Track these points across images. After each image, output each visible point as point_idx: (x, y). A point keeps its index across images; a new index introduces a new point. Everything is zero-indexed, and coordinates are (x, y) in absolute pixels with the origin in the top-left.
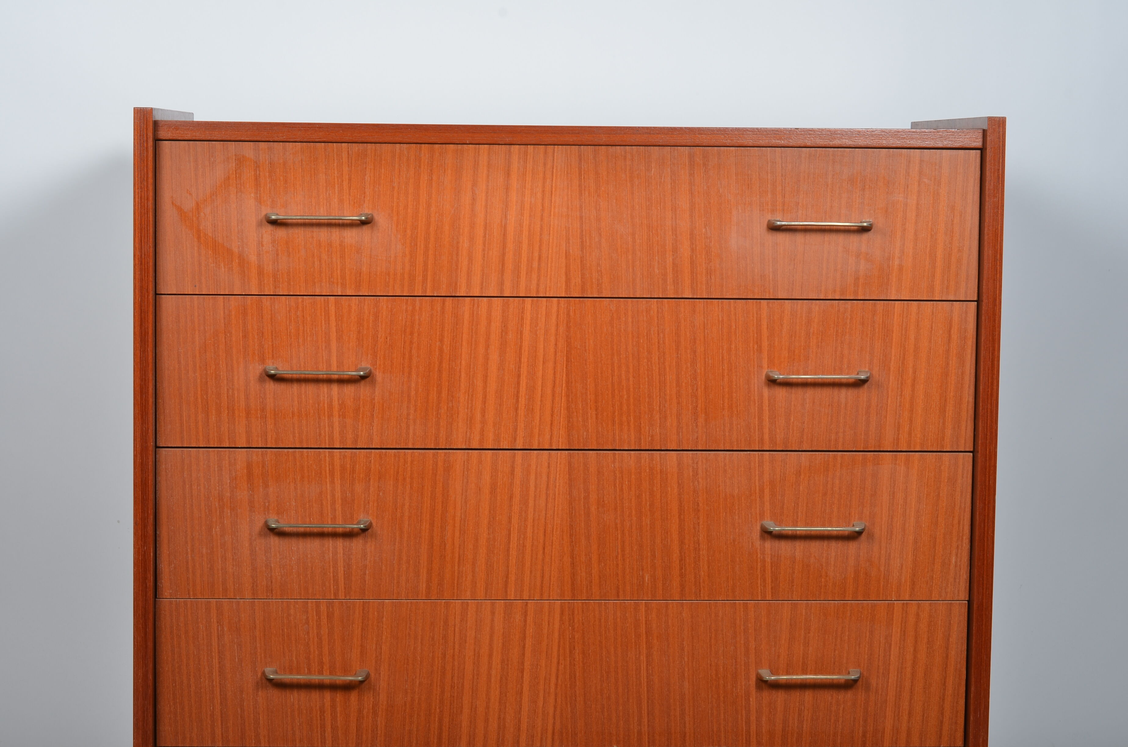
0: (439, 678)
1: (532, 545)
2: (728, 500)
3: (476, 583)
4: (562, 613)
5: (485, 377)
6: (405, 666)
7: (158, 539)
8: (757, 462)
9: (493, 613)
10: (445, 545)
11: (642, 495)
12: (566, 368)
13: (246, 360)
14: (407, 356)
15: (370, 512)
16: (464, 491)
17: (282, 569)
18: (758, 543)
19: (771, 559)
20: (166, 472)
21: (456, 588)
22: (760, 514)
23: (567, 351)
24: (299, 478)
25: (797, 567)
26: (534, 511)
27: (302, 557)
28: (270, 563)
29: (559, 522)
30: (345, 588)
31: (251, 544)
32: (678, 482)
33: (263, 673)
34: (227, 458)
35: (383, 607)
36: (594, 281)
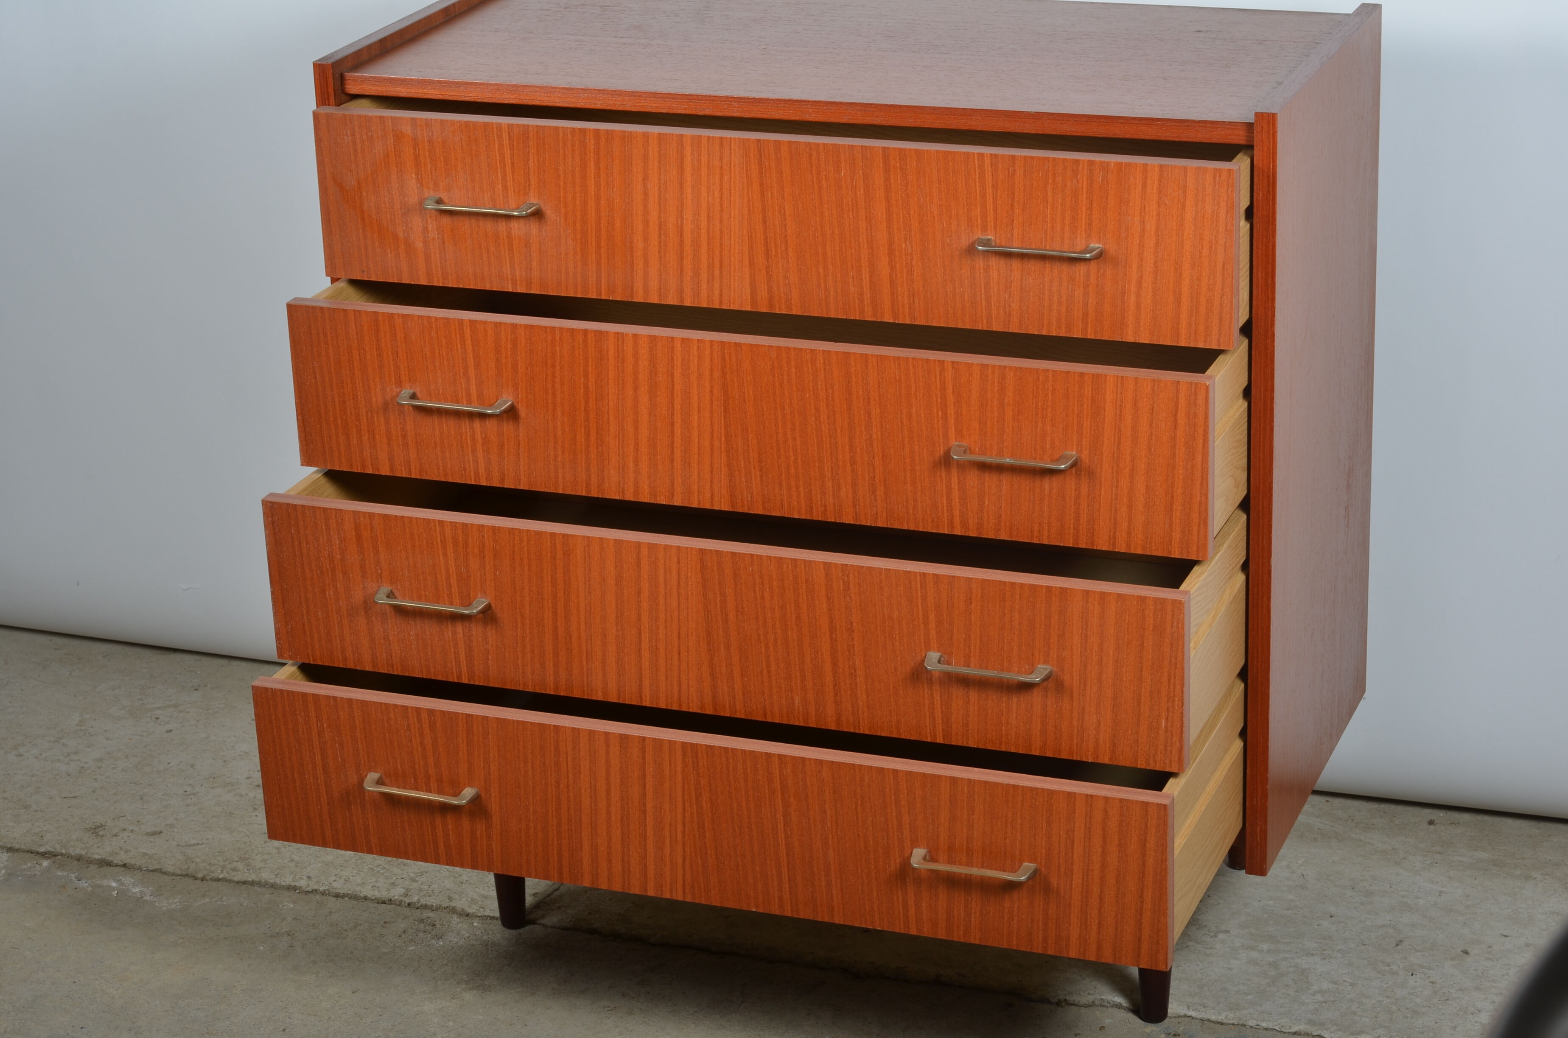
0: (554, 808)
2: (887, 622)
3: (607, 683)
4: (685, 755)
5: (636, 424)
6: (517, 790)
8: (919, 582)
9: (607, 744)
11: (786, 606)
12: (724, 419)
14: (550, 391)
15: (488, 591)
16: (587, 580)
17: (401, 643)
19: (941, 697)
21: (585, 685)
22: (925, 643)
23: (724, 400)
24: (410, 546)
25: (971, 709)
27: (420, 632)
29: (695, 626)
30: (468, 672)
32: (827, 595)
35: (488, 723)
36: (782, 295)
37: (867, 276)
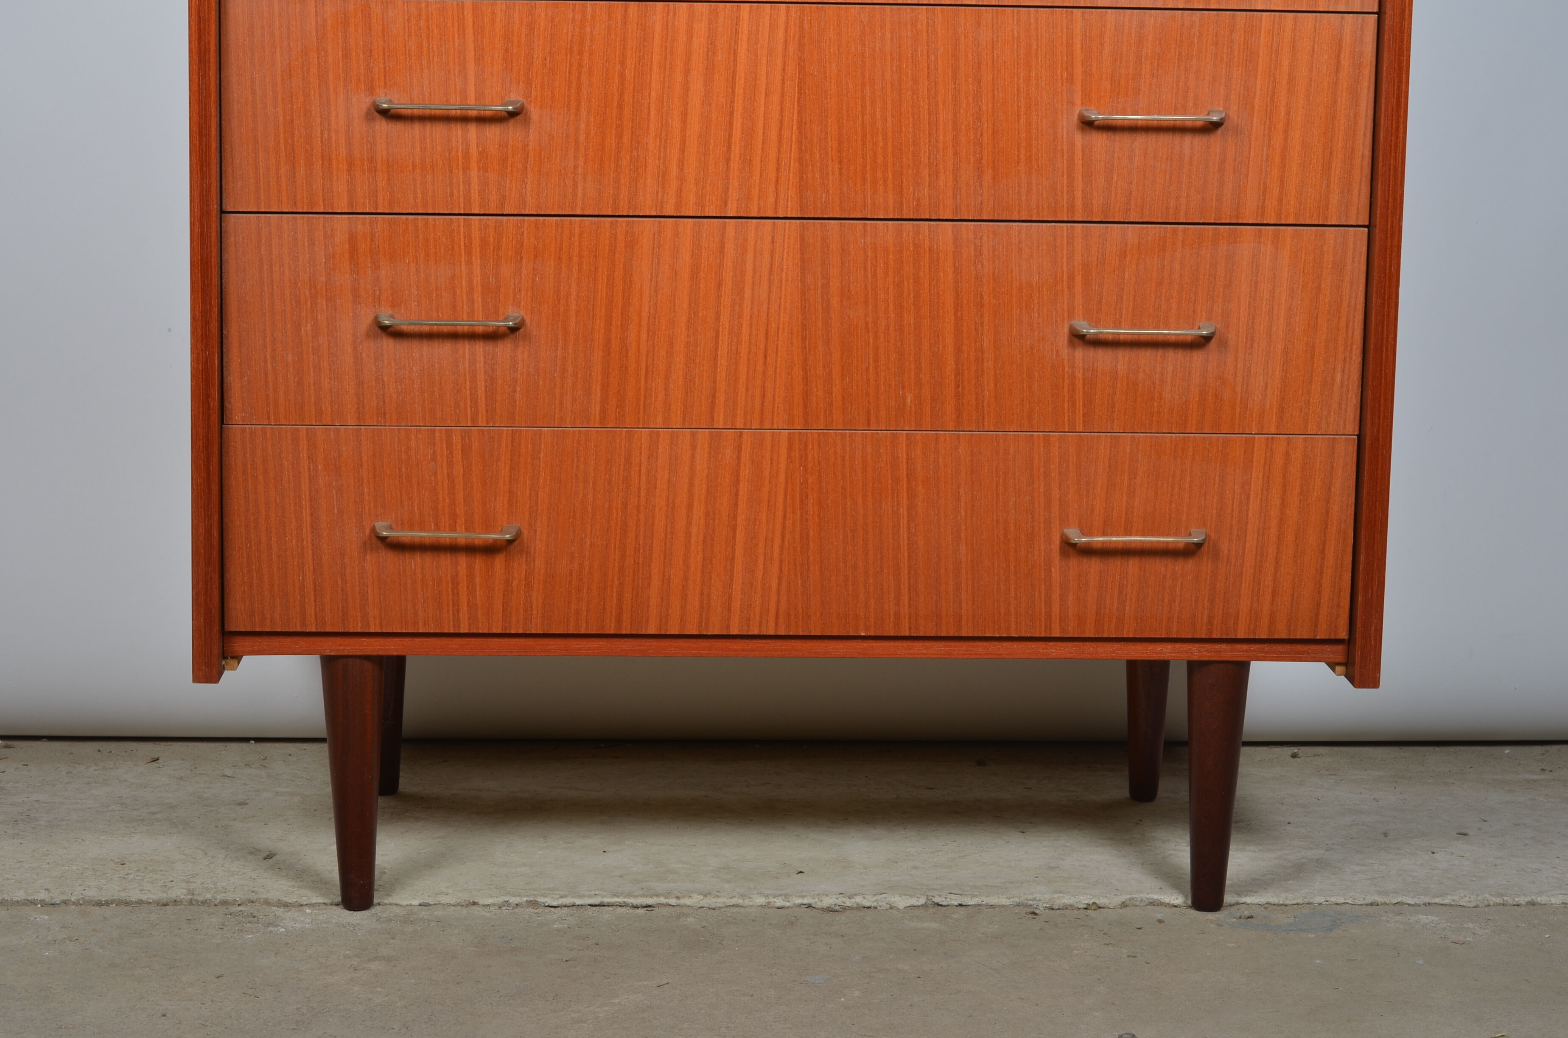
0: (618, 538)
1: (749, 353)
2: (1024, 291)
3: (670, 405)
4: (790, 448)
5: (685, 115)
6: (571, 520)
7: (225, 341)
8: (1065, 238)
9: (694, 447)
10: (627, 350)
11: (903, 283)
12: (798, 102)
13: (348, 90)
14: (574, 85)
15: (522, 304)
16: (654, 276)
17: (398, 384)
18: (1065, 352)
19: (1084, 374)
20: (235, 246)
21: (642, 411)
22: (1068, 311)
23: (799, 79)
24: (422, 256)
25: (1119, 385)
26: (752, 303)
27: (426, 367)
28: (382, 375)
29: (787, 320)
30: (487, 411)
31: (355, 348)
32: (954, 264)
33: (373, 530)
34: (321, 228)
35: (540, 438)
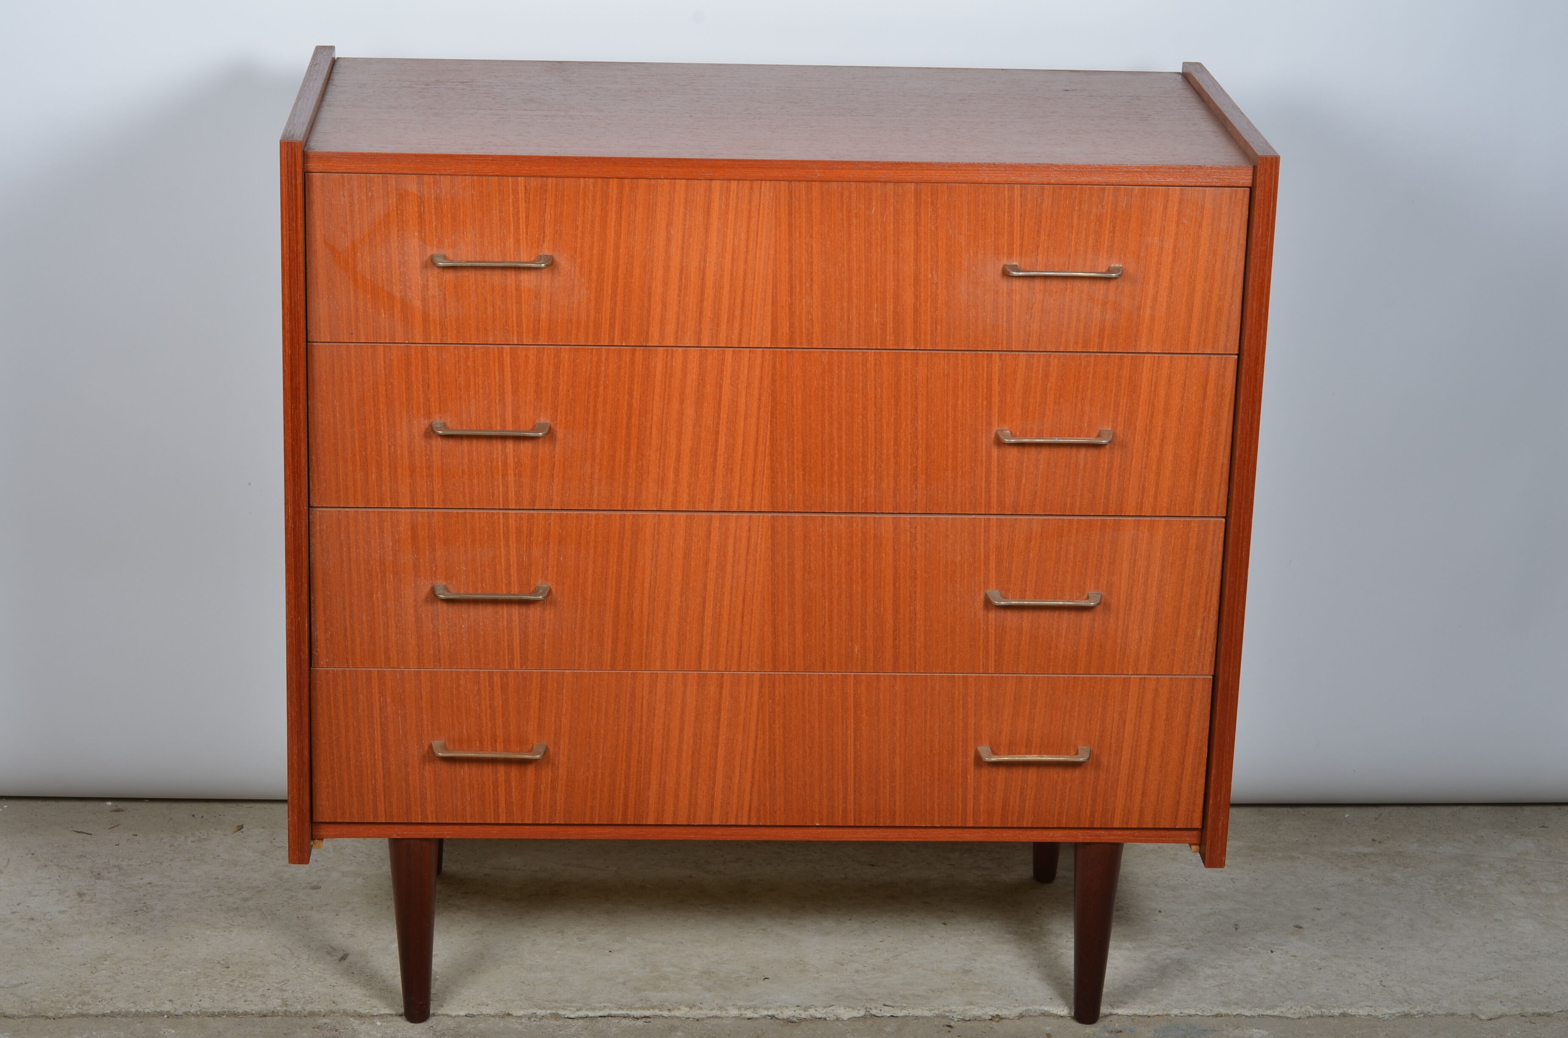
0: (625, 753)
1: (730, 614)
2: (950, 567)
3: (666, 653)
4: (762, 686)
5: (680, 435)
6: (587, 739)
7: (312, 605)
8: (983, 527)
9: (685, 685)
10: (632, 613)
11: (853, 561)
12: (770, 424)
13: (410, 415)
14: (591, 411)
15: (549, 577)
16: (654, 556)
17: (451, 637)
18: (981, 613)
19: (995, 630)
20: (321, 533)
21: (644, 658)
22: (984, 582)
23: (772, 406)
24: (469, 540)
25: (1023, 638)
26: (733, 578)
27: (473, 624)
28: (438, 631)
29: (760, 589)
30: (521, 658)
31: (416, 610)
32: (894, 547)
33: (431, 747)
34: (389, 520)
35: (563, 679)
36: (804, 330)
37: (892, 307)
